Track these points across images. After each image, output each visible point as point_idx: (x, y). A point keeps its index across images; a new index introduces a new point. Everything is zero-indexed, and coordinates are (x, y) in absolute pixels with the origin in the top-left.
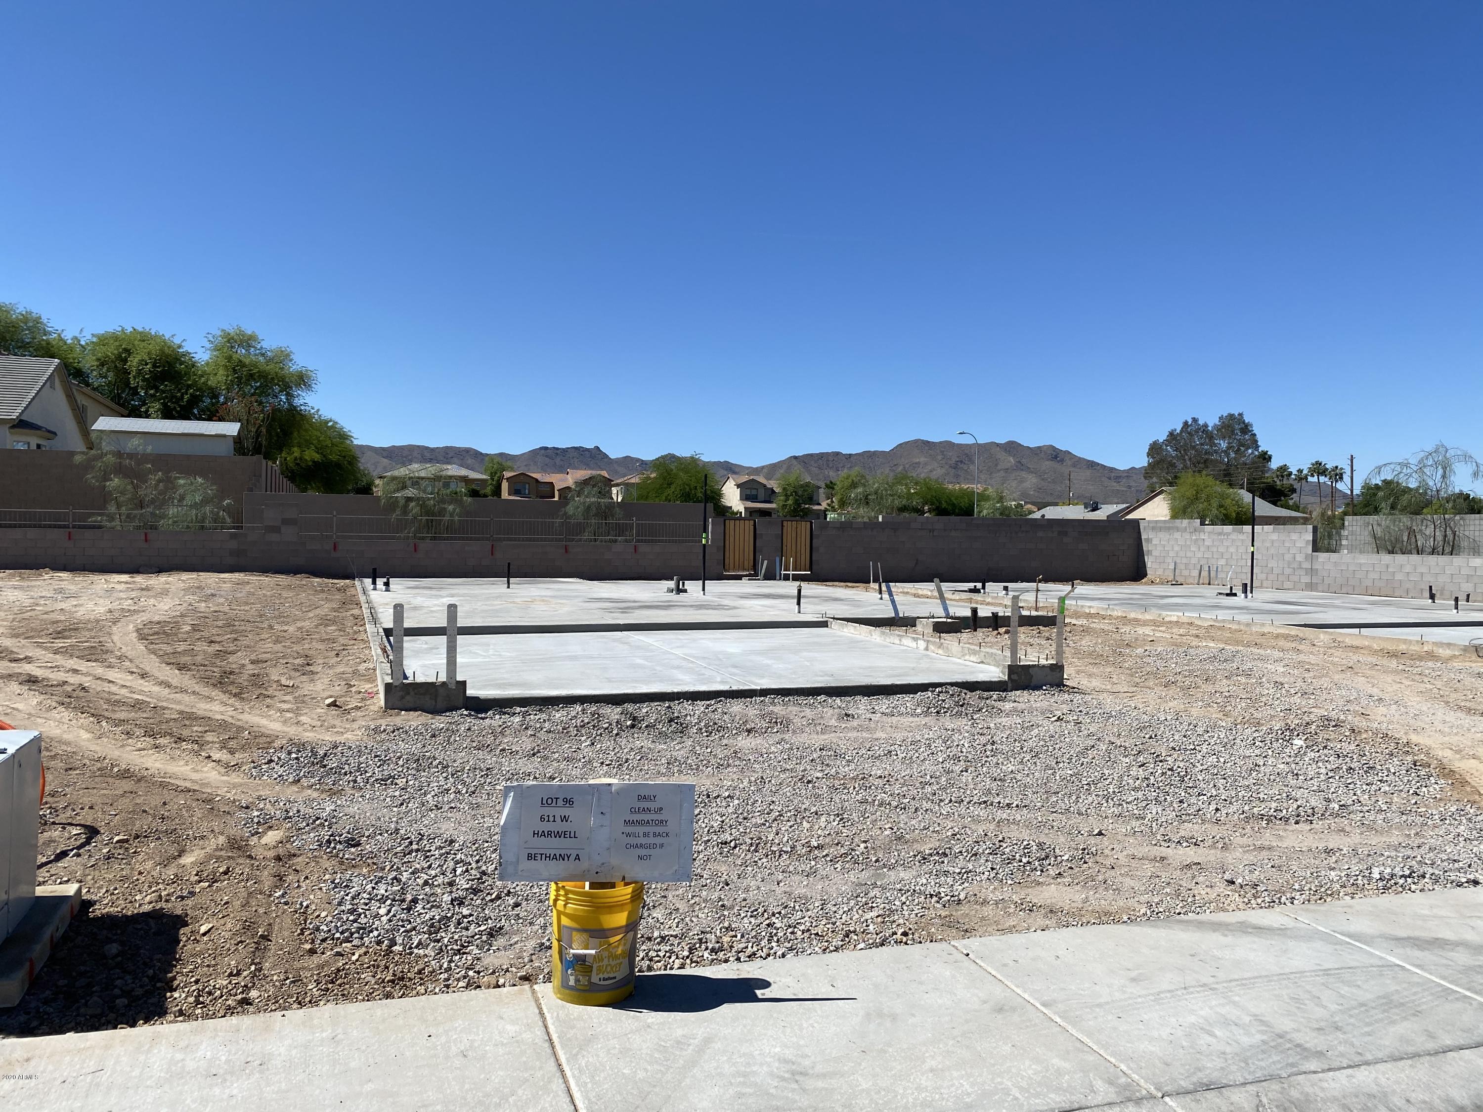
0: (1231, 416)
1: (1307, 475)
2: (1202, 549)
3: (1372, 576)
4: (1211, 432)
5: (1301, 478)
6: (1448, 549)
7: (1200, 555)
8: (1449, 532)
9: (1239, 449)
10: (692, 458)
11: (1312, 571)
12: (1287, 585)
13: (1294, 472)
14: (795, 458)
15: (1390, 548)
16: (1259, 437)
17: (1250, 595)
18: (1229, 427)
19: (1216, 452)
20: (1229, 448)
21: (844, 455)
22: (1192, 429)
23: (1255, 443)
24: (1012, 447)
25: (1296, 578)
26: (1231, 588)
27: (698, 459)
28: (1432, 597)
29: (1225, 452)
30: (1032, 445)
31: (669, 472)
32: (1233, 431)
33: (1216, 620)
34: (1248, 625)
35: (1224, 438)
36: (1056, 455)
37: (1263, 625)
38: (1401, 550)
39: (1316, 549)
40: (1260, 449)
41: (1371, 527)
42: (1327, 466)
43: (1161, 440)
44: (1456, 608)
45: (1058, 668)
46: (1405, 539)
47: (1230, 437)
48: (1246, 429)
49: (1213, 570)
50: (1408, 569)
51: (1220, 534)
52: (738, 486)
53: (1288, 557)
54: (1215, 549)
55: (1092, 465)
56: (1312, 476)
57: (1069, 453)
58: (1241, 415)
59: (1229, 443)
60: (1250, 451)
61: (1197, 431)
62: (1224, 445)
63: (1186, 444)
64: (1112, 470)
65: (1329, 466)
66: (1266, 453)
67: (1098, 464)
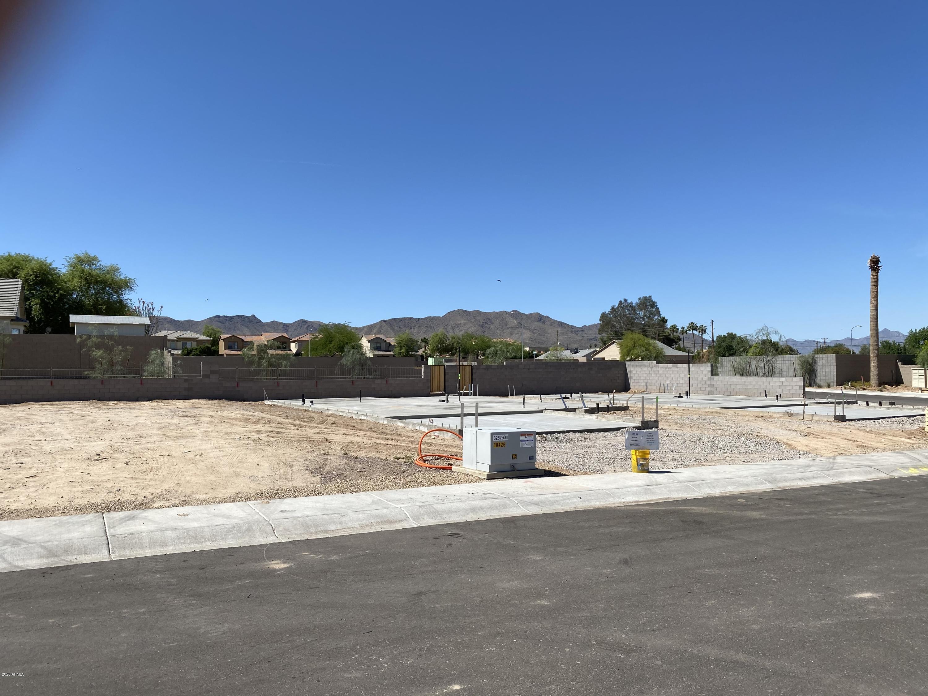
0: (645, 298)
1: (686, 331)
2: (658, 375)
3: (738, 387)
4: (635, 307)
5: (684, 332)
6: (770, 373)
7: (657, 378)
8: (771, 366)
9: (650, 316)
10: (344, 325)
11: (711, 385)
12: (700, 392)
13: (680, 329)
14: (385, 321)
15: (741, 373)
16: (660, 309)
17: (689, 397)
18: (644, 303)
19: (637, 318)
20: (645, 316)
21: (415, 319)
22: (624, 305)
23: (658, 313)
24: (516, 314)
25: (704, 389)
26: (680, 394)
27: (348, 326)
28: (766, 395)
29: (643, 318)
30: (527, 313)
31: (330, 334)
32: (646, 306)
33: (685, 407)
34: (699, 408)
35: (641, 310)
36: (540, 319)
37: (705, 408)
38: (746, 374)
39: (712, 375)
40: (661, 316)
41: (731, 362)
42: (697, 325)
43: (607, 312)
44: (777, 400)
45: (656, 422)
46: (748, 368)
47: (645, 310)
48: (653, 305)
49: (666, 385)
50: (754, 383)
51: (666, 368)
52: (369, 341)
53: (700, 379)
54: (664, 376)
55: (561, 324)
56: (690, 330)
57: (548, 317)
58: (650, 297)
59: (644, 313)
60: (656, 317)
61: (627, 306)
62: (641, 314)
63: (621, 314)
64: (573, 327)
65: (698, 325)
66: (664, 318)
67: (565, 324)
